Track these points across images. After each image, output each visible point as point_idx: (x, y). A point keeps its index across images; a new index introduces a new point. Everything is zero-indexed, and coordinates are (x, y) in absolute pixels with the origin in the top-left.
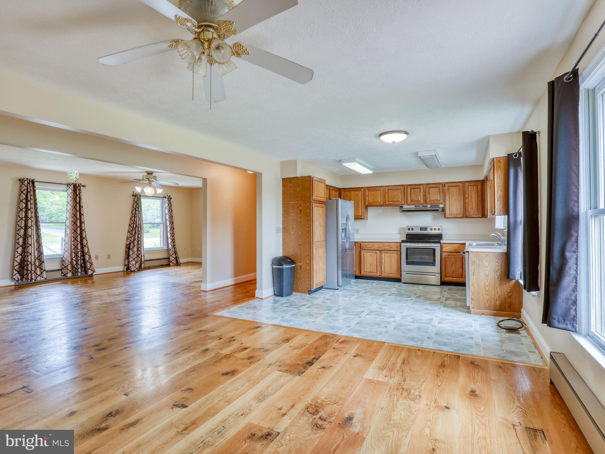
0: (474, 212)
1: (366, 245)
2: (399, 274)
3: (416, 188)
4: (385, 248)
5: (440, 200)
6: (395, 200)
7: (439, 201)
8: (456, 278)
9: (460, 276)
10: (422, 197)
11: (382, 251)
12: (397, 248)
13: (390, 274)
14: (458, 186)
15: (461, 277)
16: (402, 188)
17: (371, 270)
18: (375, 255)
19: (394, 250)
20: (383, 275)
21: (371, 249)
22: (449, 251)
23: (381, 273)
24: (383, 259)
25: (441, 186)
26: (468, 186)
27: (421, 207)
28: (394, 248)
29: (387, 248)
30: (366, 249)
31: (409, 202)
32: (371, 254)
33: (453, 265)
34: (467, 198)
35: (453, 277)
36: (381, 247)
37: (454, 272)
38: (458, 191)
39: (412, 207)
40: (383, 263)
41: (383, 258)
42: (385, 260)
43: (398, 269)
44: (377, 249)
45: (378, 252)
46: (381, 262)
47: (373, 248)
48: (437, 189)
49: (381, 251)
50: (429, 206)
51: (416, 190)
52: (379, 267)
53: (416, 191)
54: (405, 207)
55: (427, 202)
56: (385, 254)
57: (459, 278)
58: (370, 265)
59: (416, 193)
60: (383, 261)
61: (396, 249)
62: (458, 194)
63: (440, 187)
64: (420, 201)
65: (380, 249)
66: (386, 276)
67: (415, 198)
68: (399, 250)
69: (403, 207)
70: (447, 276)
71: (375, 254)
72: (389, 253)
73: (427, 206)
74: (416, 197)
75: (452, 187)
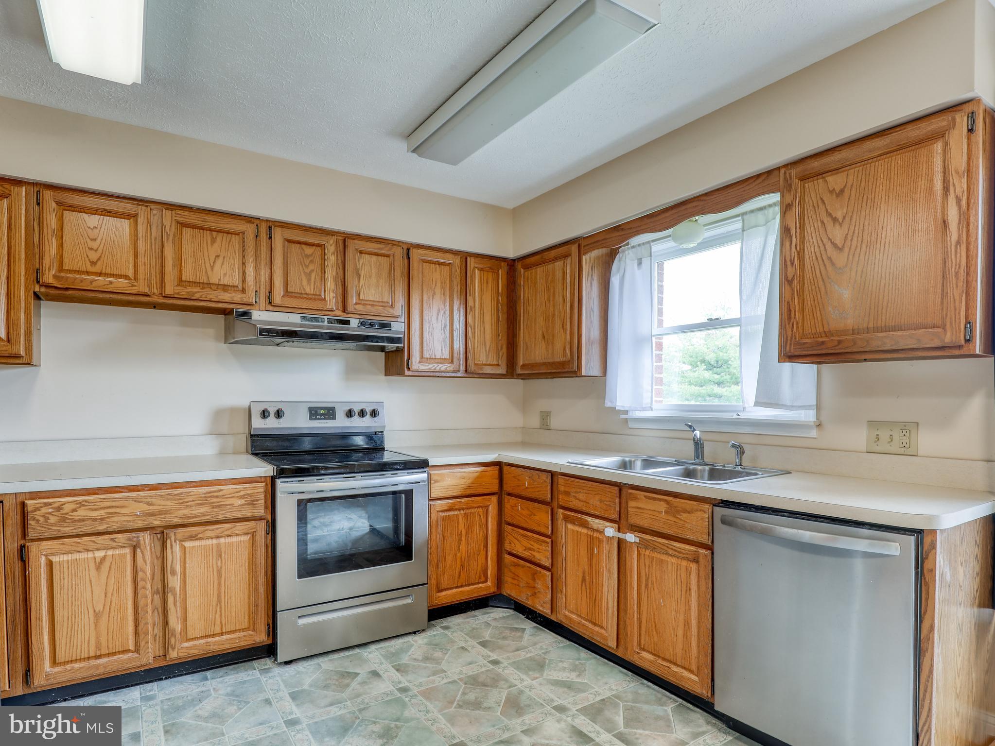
0: (487, 356)
1: (67, 508)
2: (262, 627)
3: (306, 244)
4: (185, 512)
5: (393, 306)
6: (214, 280)
7: (391, 310)
8: (469, 585)
9: (480, 578)
10: (330, 284)
11: (172, 534)
12: (252, 503)
13: (214, 635)
14: (448, 264)
15: (483, 579)
16: (250, 229)
17: (98, 646)
18: (129, 557)
19: (239, 515)
20: (173, 654)
21: (102, 527)
22: (451, 494)
23: (166, 646)
24: (173, 573)
25: (398, 252)
26: (474, 268)
27: (326, 323)
28: (237, 506)
29: (202, 510)
30: (67, 530)
31: (277, 298)
32: (100, 554)
33: (460, 541)
34: (471, 310)
35: (462, 586)
36: (161, 513)
37: (462, 566)
38: (448, 281)
39: (292, 320)
40: (173, 590)
41: (178, 568)
42: (184, 575)
43: (256, 605)
44: (139, 524)
45: (146, 538)
46: (164, 591)
47: (115, 523)
48: (384, 261)
49: (162, 534)
50: (354, 323)
51: (309, 250)
52: (151, 618)
53: (307, 256)
54: (260, 316)
55: (350, 308)
56: (188, 544)
57: (478, 583)
58: (97, 616)
59: (307, 262)
60: (174, 582)
61: (248, 512)
62: (447, 293)
63: (393, 256)
64: (324, 299)
65: (157, 523)
66: (195, 652)
67: (305, 282)
68: (261, 511)
69: (248, 315)
70: (443, 587)
71: (128, 551)
72: (209, 534)
73: (347, 322)
74: (309, 281)
75: (433, 266)
